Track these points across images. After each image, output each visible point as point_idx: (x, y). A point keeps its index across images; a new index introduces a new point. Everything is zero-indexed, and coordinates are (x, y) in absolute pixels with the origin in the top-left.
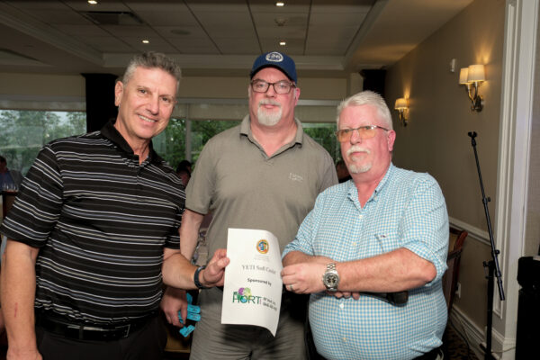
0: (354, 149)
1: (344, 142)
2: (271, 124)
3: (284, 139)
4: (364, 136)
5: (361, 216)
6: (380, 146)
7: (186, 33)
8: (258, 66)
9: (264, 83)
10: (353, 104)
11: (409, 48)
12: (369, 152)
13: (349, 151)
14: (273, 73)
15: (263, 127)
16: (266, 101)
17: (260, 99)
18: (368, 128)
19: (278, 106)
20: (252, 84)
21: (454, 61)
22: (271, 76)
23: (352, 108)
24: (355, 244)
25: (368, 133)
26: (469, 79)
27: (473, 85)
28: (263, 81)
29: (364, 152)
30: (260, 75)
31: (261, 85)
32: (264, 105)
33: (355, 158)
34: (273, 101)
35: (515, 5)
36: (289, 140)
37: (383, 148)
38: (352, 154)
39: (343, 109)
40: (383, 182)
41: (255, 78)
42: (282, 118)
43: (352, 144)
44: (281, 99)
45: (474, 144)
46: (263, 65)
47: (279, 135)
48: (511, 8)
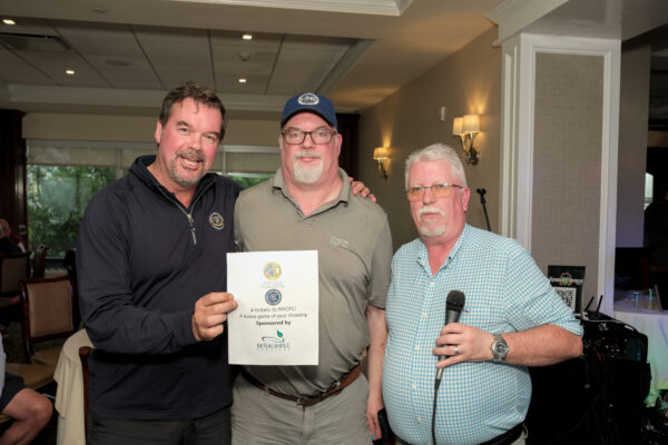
0: (426, 209)
1: (415, 201)
2: (311, 181)
3: (325, 196)
4: (438, 195)
5: (432, 284)
6: (454, 207)
7: (126, 64)
8: (290, 113)
9: (298, 132)
10: (425, 159)
11: (389, 91)
12: (443, 213)
13: (421, 211)
14: (309, 119)
15: (300, 186)
16: (304, 153)
17: (296, 151)
18: (441, 186)
19: (318, 158)
20: (284, 135)
21: (443, 109)
22: (307, 123)
23: (423, 164)
24: (425, 315)
25: (442, 192)
26: (464, 129)
27: (469, 136)
28: (298, 130)
29: (437, 214)
30: (293, 123)
31: (296, 135)
32: (302, 158)
33: (427, 220)
34: (312, 153)
35: (512, 55)
36: (333, 197)
37: (458, 208)
38: (424, 215)
39: (412, 164)
40: (457, 245)
41: (287, 127)
42: (324, 173)
43: (425, 204)
44: (321, 150)
45: (483, 202)
46: (295, 111)
47: (320, 193)
48: (508, 59)
